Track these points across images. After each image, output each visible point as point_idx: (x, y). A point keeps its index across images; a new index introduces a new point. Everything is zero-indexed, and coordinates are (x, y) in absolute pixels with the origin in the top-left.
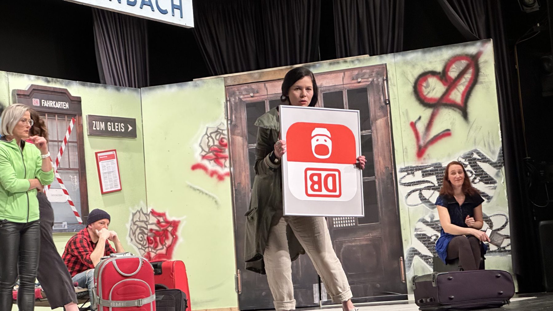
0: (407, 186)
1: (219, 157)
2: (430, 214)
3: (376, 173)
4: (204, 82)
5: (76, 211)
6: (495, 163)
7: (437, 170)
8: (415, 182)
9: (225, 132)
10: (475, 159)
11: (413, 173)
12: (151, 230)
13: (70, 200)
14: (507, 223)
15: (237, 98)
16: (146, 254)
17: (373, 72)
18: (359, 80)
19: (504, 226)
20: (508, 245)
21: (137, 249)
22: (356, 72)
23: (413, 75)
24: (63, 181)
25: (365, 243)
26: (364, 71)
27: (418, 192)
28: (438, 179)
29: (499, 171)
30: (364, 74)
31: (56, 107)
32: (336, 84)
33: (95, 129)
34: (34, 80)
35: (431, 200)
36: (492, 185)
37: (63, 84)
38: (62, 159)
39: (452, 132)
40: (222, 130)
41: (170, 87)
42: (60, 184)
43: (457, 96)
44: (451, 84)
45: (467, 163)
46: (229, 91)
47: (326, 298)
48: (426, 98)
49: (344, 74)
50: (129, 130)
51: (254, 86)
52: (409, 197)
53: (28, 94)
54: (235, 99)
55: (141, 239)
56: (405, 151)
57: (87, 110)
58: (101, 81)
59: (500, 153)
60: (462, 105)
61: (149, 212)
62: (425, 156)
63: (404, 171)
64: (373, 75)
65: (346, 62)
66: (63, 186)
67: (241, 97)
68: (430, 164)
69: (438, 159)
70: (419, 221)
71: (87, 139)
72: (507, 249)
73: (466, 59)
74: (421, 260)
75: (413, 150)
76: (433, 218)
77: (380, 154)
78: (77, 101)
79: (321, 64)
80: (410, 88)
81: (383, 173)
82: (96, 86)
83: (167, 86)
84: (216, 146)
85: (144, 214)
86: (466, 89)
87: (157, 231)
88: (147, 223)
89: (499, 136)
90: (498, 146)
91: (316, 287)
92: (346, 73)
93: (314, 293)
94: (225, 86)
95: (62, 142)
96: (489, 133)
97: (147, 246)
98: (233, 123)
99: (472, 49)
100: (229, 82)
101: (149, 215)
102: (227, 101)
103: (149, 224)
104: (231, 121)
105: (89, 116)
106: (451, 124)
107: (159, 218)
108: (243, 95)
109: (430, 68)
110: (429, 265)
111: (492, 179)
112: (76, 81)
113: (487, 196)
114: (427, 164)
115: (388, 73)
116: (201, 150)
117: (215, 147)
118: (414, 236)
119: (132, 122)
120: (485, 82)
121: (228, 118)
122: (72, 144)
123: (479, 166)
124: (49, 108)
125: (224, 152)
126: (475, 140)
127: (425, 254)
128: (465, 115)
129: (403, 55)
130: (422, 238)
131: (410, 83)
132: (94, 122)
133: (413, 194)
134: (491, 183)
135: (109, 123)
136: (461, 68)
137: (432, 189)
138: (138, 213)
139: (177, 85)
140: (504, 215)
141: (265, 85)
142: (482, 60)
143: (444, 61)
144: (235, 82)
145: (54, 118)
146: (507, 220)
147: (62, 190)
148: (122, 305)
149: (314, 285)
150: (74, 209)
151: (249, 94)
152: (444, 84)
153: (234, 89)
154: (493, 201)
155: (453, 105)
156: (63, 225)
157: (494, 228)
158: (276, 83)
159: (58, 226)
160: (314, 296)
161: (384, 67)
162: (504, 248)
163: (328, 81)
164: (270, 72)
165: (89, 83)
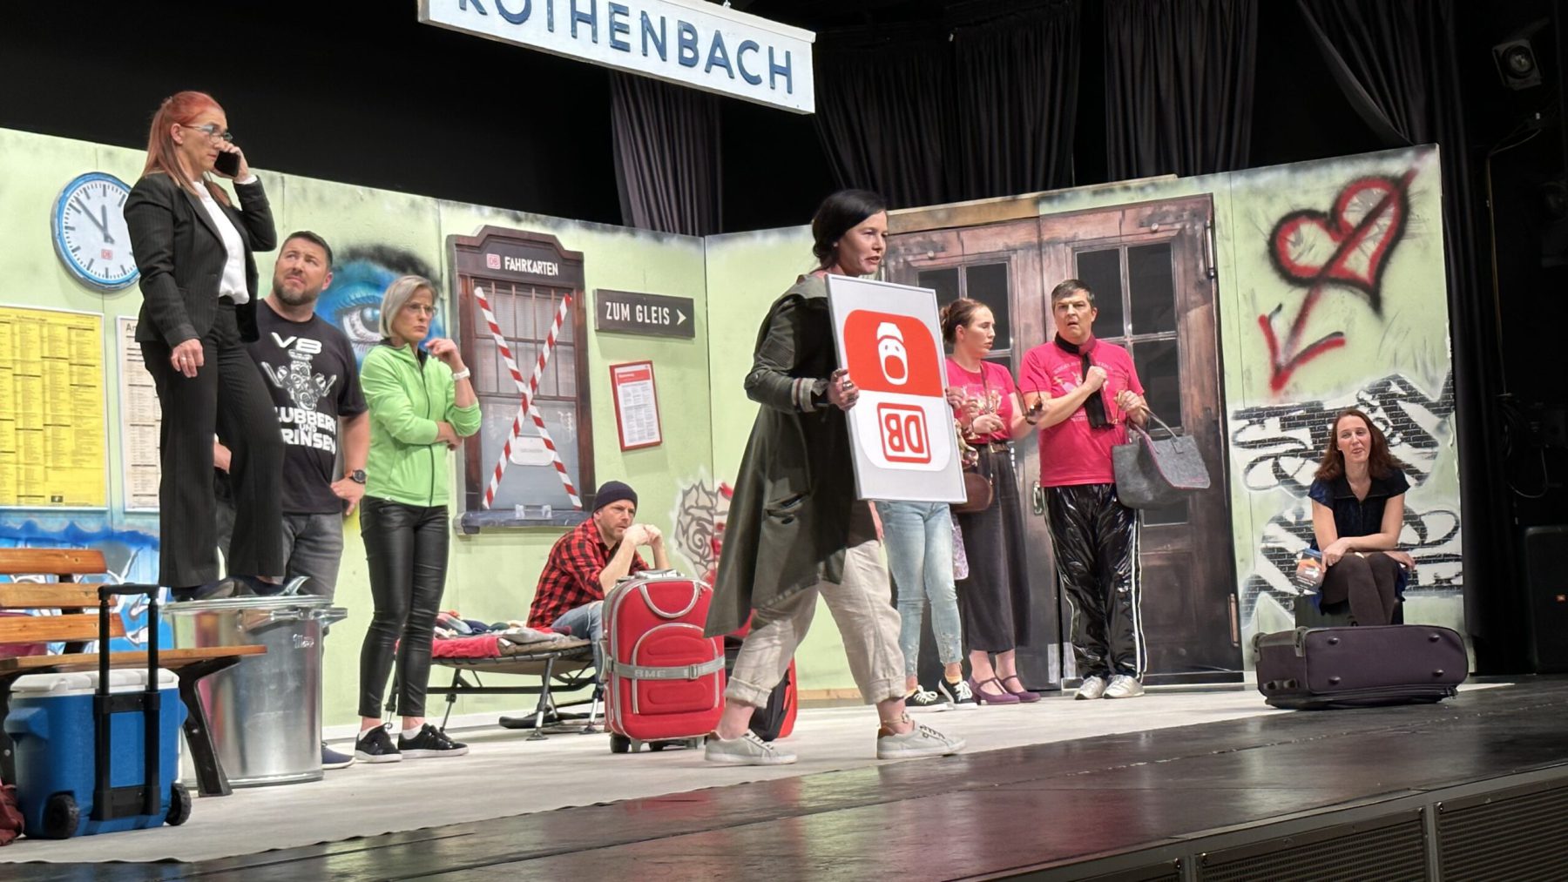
0: (1248, 447)
2: (1294, 507)
3: (1183, 419)
5: (570, 483)
6: (1437, 404)
7: (1313, 417)
8: (1265, 441)
10: (1394, 395)
11: (1262, 422)
12: (720, 526)
13: (559, 460)
14: (1456, 529)
15: (901, 261)
16: (708, 574)
17: (1184, 210)
18: (1155, 227)
19: (1449, 536)
20: (1457, 576)
21: (689, 564)
22: (1148, 211)
23: (1267, 219)
24: (544, 423)
25: (1157, 563)
26: (1165, 208)
27: (1271, 461)
28: (1313, 436)
29: (1444, 422)
30: (1167, 211)
31: (533, 272)
33: (610, 318)
34: (490, 216)
35: (1298, 478)
36: (1428, 450)
37: (549, 225)
38: (544, 377)
39: (1346, 337)
41: (765, 236)
42: (539, 428)
43: (1359, 262)
44: (1348, 238)
45: (1376, 403)
48: (1294, 266)
49: (1123, 214)
50: (680, 321)
51: (936, 237)
52: (1252, 471)
53: (478, 245)
54: (897, 262)
55: (699, 544)
56: (1246, 375)
57: (594, 280)
58: (625, 220)
59: (1447, 384)
60: (1370, 282)
61: (715, 491)
62: (1288, 386)
63: (1242, 418)
64: (1185, 217)
65: (1127, 188)
66: (544, 433)
67: (910, 258)
68: (1297, 404)
69: (1315, 394)
70: (1273, 520)
71: (593, 338)
72: (1454, 582)
73: (1383, 187)
74: (1274, 602)
75: (1263, 373)
76: (1302, 516)
77: (1192, 381)
78: (574, 262)
79: (1077, 193)
80: (1261, 245)
81: (1200, 421)
82: (615, 231)
85: (708, 493)
86: (1379, 249)
88: (713, 512)
89: (1446, 350)
90: (1443, 371)
91: (1053, 650)
92: (1128, 212)
93: (1049, 663)
95: (543, 342)
96: (1425, 342)
97: (711, 557)
99: (1395, 166)
101: (716, 495)
103: (716, 514)
105: (600, 291)
106: (1345, 321)
108: (914, 254)
109: (1304, 202)
110: (1289, 612)
111: (1429, 437)
112: (574, 218)
113: (1417, 471)
114: (1291, 404)
115: (1216, 212)
118: (1260, 552)
119: (686, 305)
120: (1420, 235)
122: (564, 348)
123: (1401, 409)
124: (519, 273)
126: (1395, 355)
127: (1283, 590)
128: (1376, 303)
129: (1248, 176)
130: (1276, 556)
131: (1261, 234)
132: (609, 304)
133: (1260, 465)
134: (1426, 446)
135: (639, 307)
136: (1371, 204)
137: (1302, 456)
138: (694, 490)
140: (1451, 514)
141: (959, 235)
142: (1415, 187)
143: (1335, 190)
145: (529, 294)
146: (1457, 522)
147: (542, 440)
149: (1050, 646)
150: (566, 479)
151: (926, 253)
152: (1334, 238)
154: (1430, 482)
155: (1350, 282)
156: (543, 511)
157: (1429, 540)
158: (982, 232)
159: (533, 513)
160: (1050, 668)
161: (1207, 201)
162: (1448, 580)
163: (1089, 228)
164: (970, 209)
165: (599, 224)
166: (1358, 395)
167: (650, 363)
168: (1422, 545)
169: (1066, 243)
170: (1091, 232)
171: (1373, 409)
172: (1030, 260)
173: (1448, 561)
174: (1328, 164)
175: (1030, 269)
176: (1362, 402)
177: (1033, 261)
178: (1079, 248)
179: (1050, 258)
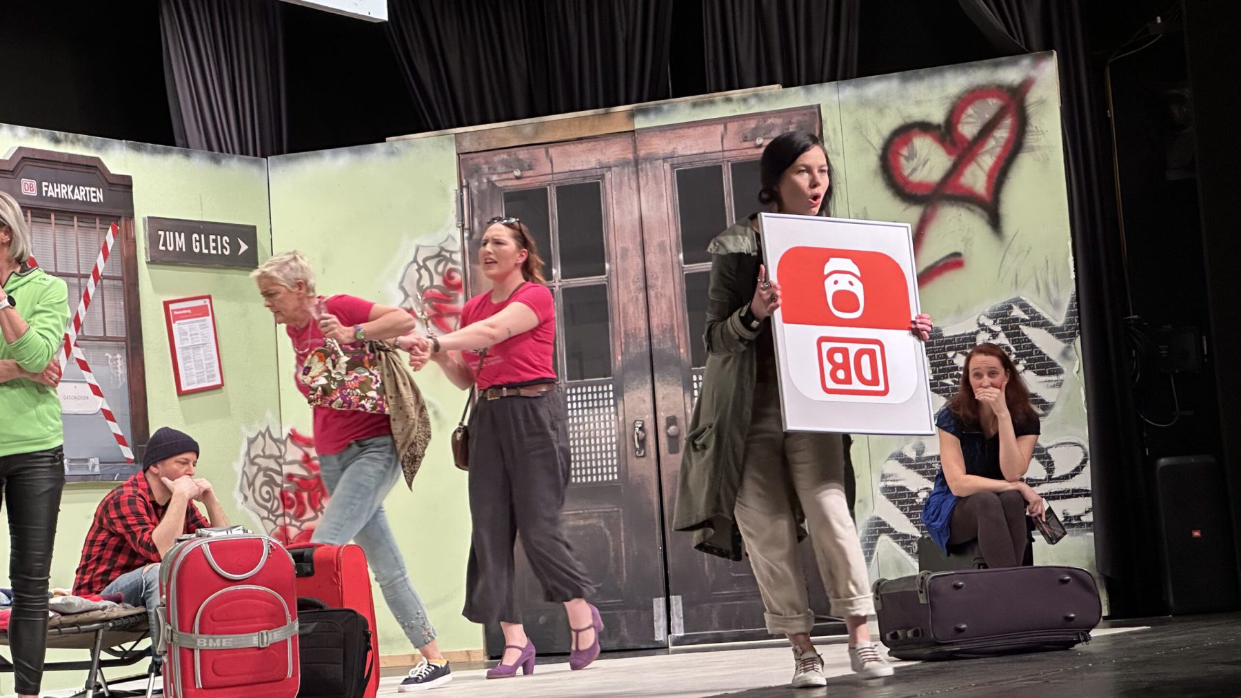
1: (444, 312)
2: (914, 441)
4: (411, 145)
5: (120, 433)
6: (1061, 329)
9: (458, 257)
10: (1016, 320)
12: (290, 477)
13: (107, 408)
14: (1084, 461)
15: (485, 181)
16: (278, 530)
17: (790, 123)
18: (759, 142)
19: (1078, 470)
20: (1087, 512)
21: (256, 520)
22: (752, 124)
23: (879, 131)
24: (90, 366)
26: (769, 121)
29: (1069, 347)
30: (773, 124)
31: (76, 197)
32: (707, 151)
33: (163, 248)
34: (25, 138)
36: (1054, 378)
37: (92, 145)
38: (90, 315)
39: (965, 258)
40: (451, 252)
41: (335, 155)
42: (84, 372)
43: (976, 177)
44: (964, 152)
45: (998, 328)
46: (467, 164)
47: (682, 629)
48: (907, 182)
49: (726, 128)
50: (242, 251)
51: (522, 154)
53: (11, 169)
54: (480, 182)
55: (267, 497)
57: (145, 205)
58: (178, 140)
59: (1071, 307)
60: (988, 199)
61: (284, 438)
65: (728, 100)
66: (90, 378)
67: (494, 178)
70: (891, 457)
71: (144, 272)
72: (1084, 519)
73: (999, 97)
74: (895, 545)
76: (923, 452)
78: (124, 185)
79: (674, 105)
80: (873, 160)
82: (167, 152)
83: (327, 152)
84: (437, 287)
85: (275, 441)
86: (996, 164)
87: (303, 479)
88: (281, 461)
89: (1069, 269)
90: (1067, 293)
91: (659, 604)
92: (730, 126)
93: (655, 618)
94: (458, 154)
95: (87, 277)
96: (1047, 261)
97: (280, 512)
98: (475, 237)
99: (1011, 74)
100: (467, 145)
101: (284, 443)
102: (461, 187)
103: (285, 463)
104: (471, 234)
105: (149, 217)
106: (963, 241)
107: (306, 449)
108: (499, 173)
109: (917, 113)
110: (912, 555)
111: (1054, 364)
112: (120, 138)
113: (1042, 401)
115: (824, 125)
116: (402, 296)
117: (434, 290)
118: (879, 492)
119: (249, 233)
120: (1039, 147)
121: (463, 225)
122: (112, 282)
123: (1023, 335)
124: (58, 200)
125: (455, 301)
126: (1017, 276)
127: (904, 531)
128: (995, 222)
129: (857, 86)
130: (896, 496)
131: (872, 149)
132: (160, 232)
134: (1051, 373)
135: (195, 236)
136: (987, 116)
138: (260, 437)
139: (350, 151)
140: (1080, 445)
141: (547, 152)
142: (1032, 97)
143: (949, 101)
144: (479, 144)
145: (71, 223)
146: (1086, 455)
147: (88, 385)
148: (224, 644)
149: (655, 600)
150: (115, 428)
151: (512, 172)
152: (949, 153)
153: (477, 160)
154: (1056, 410)
155: (967, 199)
156: (90, 464)
157: (1056, 474)
158: (571, 148)
159: (79, 467)
160: (655, 623)
161: (816, 111)
162: (1078, 518)
163: (689, 142)
164: (559, 122)
165: (150, 144)
166: (978, 319)
167: (209, 297)
168: (1050, 479)
169: (665, 159)
170: (691, 147)
171: (995, 335)
172: (626, 178)
173: (1077, 496)
174: (941, 73)
175: (625, 188)
176: (983, 327)
177: (629, 179)
178: (679, 165)
179: (647, 175)
